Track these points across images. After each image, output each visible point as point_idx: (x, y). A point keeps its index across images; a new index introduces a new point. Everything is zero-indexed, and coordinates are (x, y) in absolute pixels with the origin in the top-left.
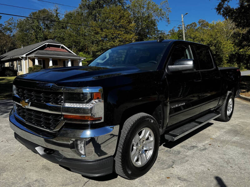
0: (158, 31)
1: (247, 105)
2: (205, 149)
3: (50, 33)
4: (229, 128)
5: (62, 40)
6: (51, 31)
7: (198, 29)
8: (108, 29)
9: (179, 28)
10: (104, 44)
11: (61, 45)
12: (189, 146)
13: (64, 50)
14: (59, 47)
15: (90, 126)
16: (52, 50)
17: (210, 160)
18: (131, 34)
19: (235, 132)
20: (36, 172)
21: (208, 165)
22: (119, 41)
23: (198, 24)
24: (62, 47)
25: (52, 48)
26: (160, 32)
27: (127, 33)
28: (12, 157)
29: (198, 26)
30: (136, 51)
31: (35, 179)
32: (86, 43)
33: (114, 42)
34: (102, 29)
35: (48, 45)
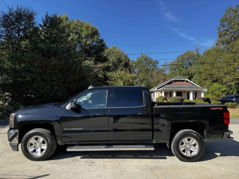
13: (189, 83)
14: (184, 81)
16: (178, 84)
24: (187, 81)
32: (220, 75)
35: (174, 80)
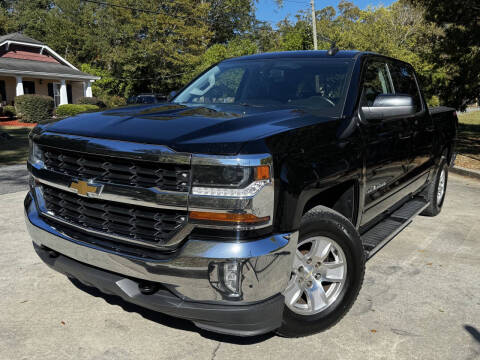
0: (257, 22)
1: (457, 182)
2: (417, 272)
3: (10, 16)
4: (443, 228)
5: (42, 35)
6: (10, 11)
7: (339, 21)
8: (148, 13)
9: (298, 16)
10: (140, 46)
11: (44, 47)
12: (385, 267)
13: (50, 59)
14: (37, 50)
15: (238, 234)
16: (21, 57)
17: (436, 292)
18: (201, 26)
19: (458, 236)
20: (97, 334)
21: (436, 303)
22: (175, 41)
23: (337, 10)
24: (46, 53)
25: (21, 54)
26: (260, 25)
27: (192, 22)
28: (25, 306)
29: (338, 15)
30: (282, 72)
31: (102, 349)
32: (97, 44)
33: (163, 42)
34: (134, 13)
35: (11, 45)
